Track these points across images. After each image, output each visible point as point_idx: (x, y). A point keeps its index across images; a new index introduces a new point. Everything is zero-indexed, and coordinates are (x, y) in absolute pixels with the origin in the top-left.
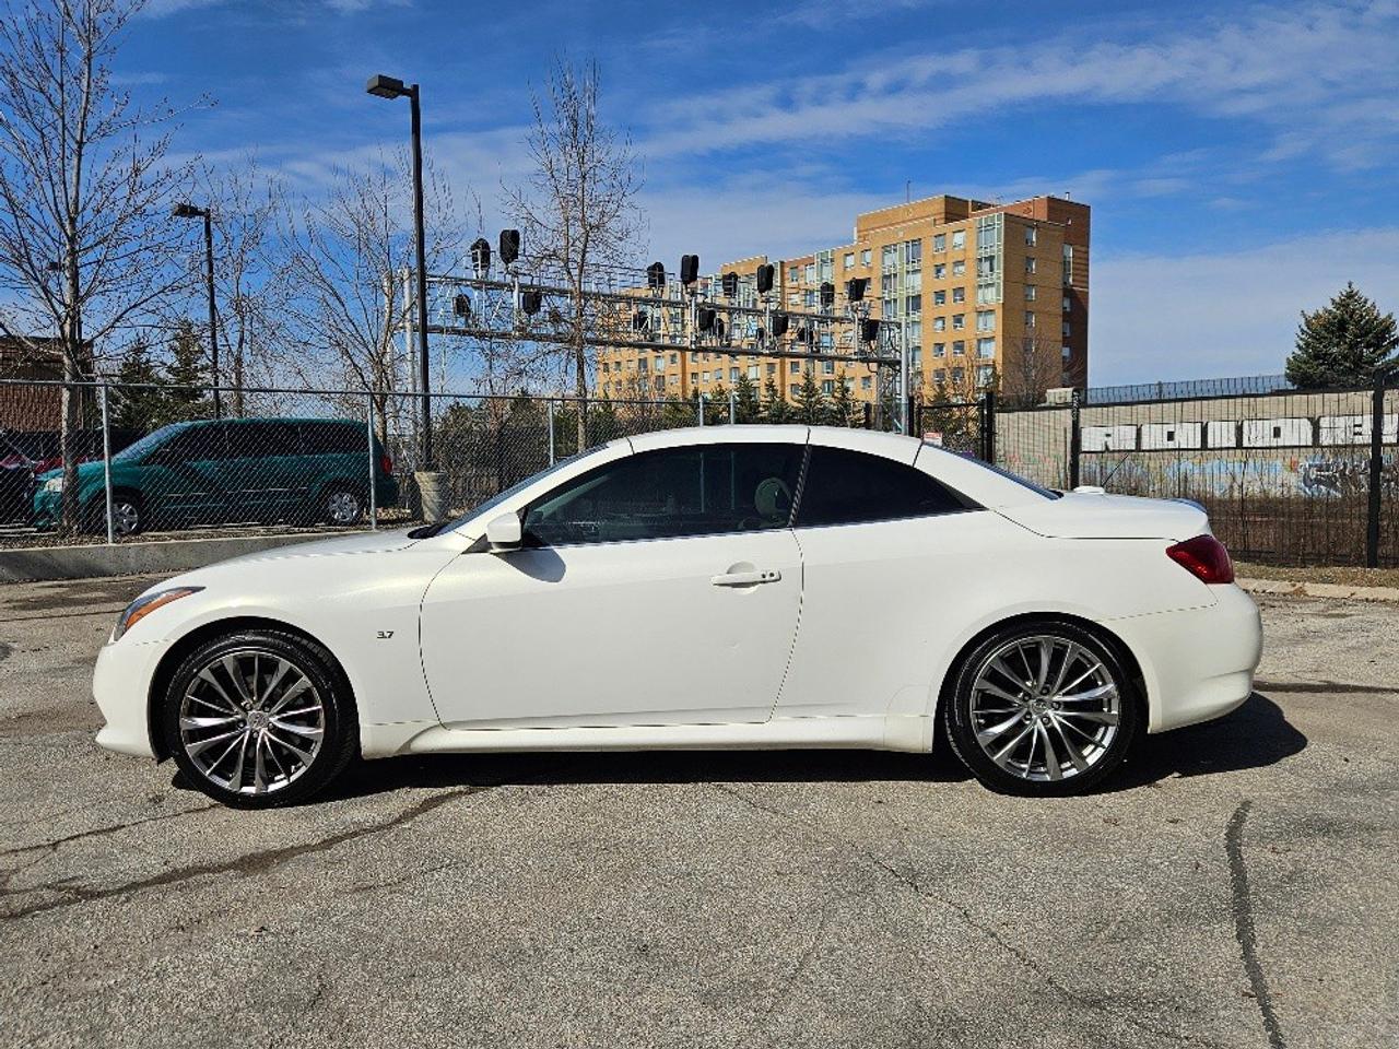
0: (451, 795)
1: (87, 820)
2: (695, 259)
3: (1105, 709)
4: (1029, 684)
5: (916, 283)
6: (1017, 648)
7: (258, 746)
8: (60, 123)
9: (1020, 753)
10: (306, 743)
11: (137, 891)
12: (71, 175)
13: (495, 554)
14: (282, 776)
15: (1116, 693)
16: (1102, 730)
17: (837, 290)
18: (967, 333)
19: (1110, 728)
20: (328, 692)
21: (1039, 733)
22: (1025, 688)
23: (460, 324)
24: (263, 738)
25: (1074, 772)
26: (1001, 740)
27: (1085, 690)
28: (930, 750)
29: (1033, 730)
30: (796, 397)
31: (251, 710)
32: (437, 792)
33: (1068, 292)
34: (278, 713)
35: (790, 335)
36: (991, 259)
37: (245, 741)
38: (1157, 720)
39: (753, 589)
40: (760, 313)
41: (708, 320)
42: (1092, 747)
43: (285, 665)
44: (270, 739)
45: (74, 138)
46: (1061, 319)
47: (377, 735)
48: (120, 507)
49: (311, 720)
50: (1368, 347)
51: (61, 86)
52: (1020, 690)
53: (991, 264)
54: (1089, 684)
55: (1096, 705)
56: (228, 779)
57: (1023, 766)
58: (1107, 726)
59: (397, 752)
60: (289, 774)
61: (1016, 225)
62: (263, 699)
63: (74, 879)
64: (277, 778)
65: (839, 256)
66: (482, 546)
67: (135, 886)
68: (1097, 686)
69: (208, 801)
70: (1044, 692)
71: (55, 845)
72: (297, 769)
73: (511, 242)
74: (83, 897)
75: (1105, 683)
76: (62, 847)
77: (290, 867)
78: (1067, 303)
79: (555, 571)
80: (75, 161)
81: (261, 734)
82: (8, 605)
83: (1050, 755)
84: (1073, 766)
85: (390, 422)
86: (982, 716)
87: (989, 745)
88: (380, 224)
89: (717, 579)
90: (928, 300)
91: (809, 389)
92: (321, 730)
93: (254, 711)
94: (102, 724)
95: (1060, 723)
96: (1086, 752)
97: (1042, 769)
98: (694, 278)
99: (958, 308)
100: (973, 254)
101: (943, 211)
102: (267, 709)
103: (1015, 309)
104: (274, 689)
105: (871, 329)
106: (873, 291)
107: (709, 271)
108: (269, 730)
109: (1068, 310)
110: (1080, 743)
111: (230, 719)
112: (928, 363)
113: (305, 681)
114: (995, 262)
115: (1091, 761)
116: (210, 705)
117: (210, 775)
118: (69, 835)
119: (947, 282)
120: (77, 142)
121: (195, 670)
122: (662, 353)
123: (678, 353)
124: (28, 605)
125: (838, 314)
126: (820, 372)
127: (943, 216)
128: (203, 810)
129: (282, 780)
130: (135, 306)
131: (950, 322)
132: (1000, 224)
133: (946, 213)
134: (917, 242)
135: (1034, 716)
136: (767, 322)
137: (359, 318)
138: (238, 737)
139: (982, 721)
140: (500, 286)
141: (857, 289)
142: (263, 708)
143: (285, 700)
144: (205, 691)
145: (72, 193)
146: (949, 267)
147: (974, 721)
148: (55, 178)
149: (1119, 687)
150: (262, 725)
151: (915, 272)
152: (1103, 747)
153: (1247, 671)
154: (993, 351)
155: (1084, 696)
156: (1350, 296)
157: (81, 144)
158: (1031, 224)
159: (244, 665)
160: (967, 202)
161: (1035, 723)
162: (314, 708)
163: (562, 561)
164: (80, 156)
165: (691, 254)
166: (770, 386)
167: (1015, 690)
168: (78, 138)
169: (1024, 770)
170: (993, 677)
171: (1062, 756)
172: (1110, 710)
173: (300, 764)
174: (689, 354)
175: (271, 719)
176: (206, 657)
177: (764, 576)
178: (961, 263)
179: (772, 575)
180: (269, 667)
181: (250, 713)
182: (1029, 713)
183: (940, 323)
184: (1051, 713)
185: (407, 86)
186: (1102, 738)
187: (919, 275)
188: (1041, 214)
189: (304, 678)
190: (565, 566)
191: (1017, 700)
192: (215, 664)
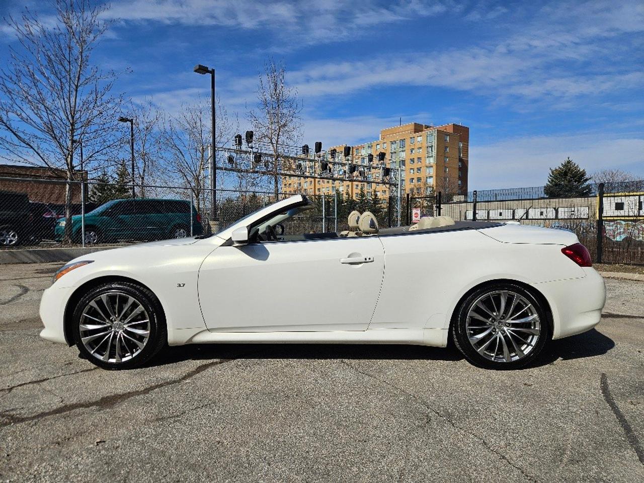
0: (213, 364)
1: (30, 376)
2: (320, 143)
3: (533, 327)
4: (495, 314)
5: (403, 155)
6: (489, 296)
7: (118, 339)
8: (68, 77)
9: (491, 348)
10: (141, 338)
11: (43, 418)
12: (73, 99)
13: (235, 247)
14: (129, 354)
15: (538, 319)
16: (531, 337)
17: (374, 157)
18: (422, 175)
19: (535, 336)
20: (152, 313)
21: (500, 338)
22: (492, 315)
23: (229, 166)
24: (120, 335)
25: (517, 358)
26: (481, 342)
27: (522, 318)
28: (446, 346)
29: (497, 337)
30: (358, 198)
31: (115, 321)
32: (205, 362)
33: (461, 160)
34: (128, 323)
35: (355, 173)
36: (431, 147)
37: (112, 336)
38: (557, 333)
39: (360, 265)
40: (344, 165)
41: (324, 166)
42: (526, 346)
43: (131, 300)
44: (123, 336)
45: (74, 84)
46: (458, 170)
47: (175, 334)
48: (90, 233)
49: (144, 327)
50: (575, 182)
51: (69, 62)
52: (490, 317)
53: (432, 149)
54: (525, 315)
55: (528, 325)
56: (102, 355)
57: (492, 354)
58: (533, 336)
59: (186, 342)
60: (132, 353)
61: (441, 134)
62: (121, 316)
63: (13, 410)
64: (127, 355)
65: (374, 145)
66: (229, 243)
67: (43, 415)
68: (528, 316)
69: (93, 366)
70: (502, 318)
71: (10, 389)
72: (137, 351)
73: (250, 135)
74: (13, 422)
75: (532, 314)
76: (14, 390)
77: (125, 405)
78: (460, 164)
79: (264, 255)
80: (74, 93)
81: (119, 333)
82: (36, 271)
83: (505, 349)
84: (516, 355)
85: (201, 202)
86: (472, 329)
87: (475, 344)
88: (198, 124)
89: (342, 261)
90: (408, 162)
91: (362, 195)
92: (148, 332)
93: (116, 322)
94: (43, 327)
95: (510, 333)
96: (523, 348)
97: (501, 356)
98: (320, 151)
99: (419, 165)
100: (425, 145)
101: (414, 128)
102: (122, 321)
103: (441, 165)
104: (126, 311)
105: (387, 172)
106: (388, 157)
107: (326, 149)
108: (123, 331)
109: (461, 166)
110: (520, 343)
111: (105, 326)
112: (408, 186)
113: (141, 308)
114: (433, 148)
115: (526, 352)
116: (95, 319)
117: (94, 353)
118: (20, 383)
119: (415, 155)
120: (75, 85)
121: (87, 302)
122: (307, 180)
123: (313, 180)
124: (42, 272)
125: (375, 165)
126: (367, 188)
127: (413, 130)
128: (91, 370)
129: (129, 356)
130: (98, 152)
131: (416, 170)
132: (435, 134)
133: (415, 129)
134: (403, 140)
135: (497, 330)
136: (347, 168)
137: (190, 162)
138: (108, 334)
139: (472, 332)
140: (246, 152)
141: (382, 156)
142: (120, 320)
143: (131, 316)
144: (93, 312)
145: (73, 105)
146: (416, 149)
147: (468, 332)
148: (66, 99)
149: (540, 316)
150: (120, 329)
151: (402, 151)
152: (532, 346)
153: (599, 309)
154: (432, 182)
155: (523, 320)
156: (569, 162)
157: (77, 87)
158: (447, 134)
159: (112, 299)
160: (422, 126)
161: (498, 333)
162: (145, 321)
163: (267, 251)
164: (76, 91)
165: (319, 141)
166: (347, 194)
167: (488, 316)
168: (76, 84)
169: (492, 356)
170: (477, 310)
171: (511, 350)
172: (535, 327)
173: (138, 348)
174: (317, 180)
175: (125, 326)
176: (93, 295)
177: (366, 259)
178: (420, 148)
179: (370, 259)
180: (124, 300)
181: (115, 322)
182: (494, 328)
183: (412, 171)
184: (505, 329)
185: (210, 69)
186: (531, 341)
187: (405, 153)
188: (451, 130)
189: (141, 306)
190: (269, 254)
191: (489, 321)
192: (98, 298)
